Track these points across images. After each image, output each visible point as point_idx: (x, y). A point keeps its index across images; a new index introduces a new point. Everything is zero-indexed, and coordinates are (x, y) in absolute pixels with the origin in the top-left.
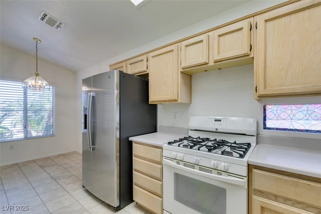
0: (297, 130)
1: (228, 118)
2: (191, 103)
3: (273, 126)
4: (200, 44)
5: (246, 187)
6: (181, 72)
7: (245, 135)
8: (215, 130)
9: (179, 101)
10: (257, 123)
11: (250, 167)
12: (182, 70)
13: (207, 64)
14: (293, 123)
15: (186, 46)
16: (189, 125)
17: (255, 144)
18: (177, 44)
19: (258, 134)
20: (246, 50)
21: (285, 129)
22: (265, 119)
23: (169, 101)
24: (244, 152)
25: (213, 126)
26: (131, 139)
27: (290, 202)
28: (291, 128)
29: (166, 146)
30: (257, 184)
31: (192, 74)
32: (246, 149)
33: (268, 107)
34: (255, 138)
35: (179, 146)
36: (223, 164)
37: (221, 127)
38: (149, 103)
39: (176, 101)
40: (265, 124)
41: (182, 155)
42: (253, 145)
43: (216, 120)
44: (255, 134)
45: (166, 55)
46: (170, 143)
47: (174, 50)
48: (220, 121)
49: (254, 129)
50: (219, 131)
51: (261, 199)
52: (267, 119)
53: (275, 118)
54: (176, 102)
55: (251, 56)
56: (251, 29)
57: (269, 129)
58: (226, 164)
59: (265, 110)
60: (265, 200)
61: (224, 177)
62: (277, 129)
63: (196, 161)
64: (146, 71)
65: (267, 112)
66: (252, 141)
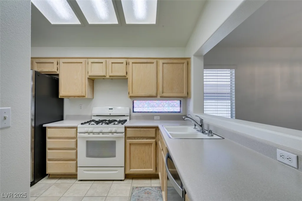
0: (145, 112)
1: (116, 107)
2: (93, 98)
3: (137, 111)
4: (101, 64)
5: (124, 137)
6: (88, 78)
7: (124, 116)
8: (109, 115)
9: (86, 97)
10: (130, 109)
11: (126, 128)
12: (88, 77)
13: (106, 76)
14: (144, 109)
15: (92, 63)
16: (93, 113)
17: (129, 120)
18: (85, 59)
19: (130, 115)
20: (124, 74)
21: (141, 112)
22: (133, 108)
23: (78, 96)
24: (124, 123)
25: (108, 112)
26: (44, 126)
27: (139, 138)
28: (143, 111)
29: (80, 126)
30: (128, 135)
31: (94, 79)
32: (125, 122)
33: (135, 102)
34: (129, 117)
35: (89, 124)
36: (115, 129)
37: (113, 112)
38: (59, 97)
39: (84, 96)
40: (133, 110)
41: (92, 129)
42: (128, 120)
43: (109, 109)
44: (129, 115)
45: (76, 64)
46: (82, 124)
47: (83, 63)
48: (112, 109)
49: (128, 112)
50: (111, 115)
51: (130, 140)
52: (134, 107)
53: (137, 107)
54: (84, 98)
55: (127, 77)
56: (127, 64)
57: (135, 112)
58: (116, 129)
59: (133, 103)
60: (131, 140)
61: (115, 135)
62: (138, 112)
63: (101, 130)
64: (56, 72)
65: (134, 104)
66: (127, 118)
